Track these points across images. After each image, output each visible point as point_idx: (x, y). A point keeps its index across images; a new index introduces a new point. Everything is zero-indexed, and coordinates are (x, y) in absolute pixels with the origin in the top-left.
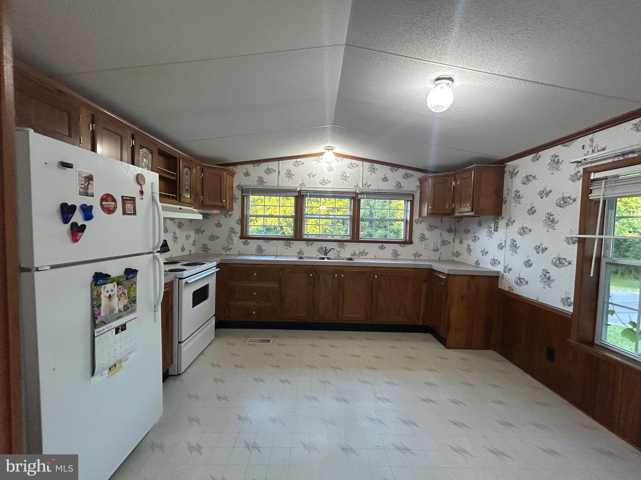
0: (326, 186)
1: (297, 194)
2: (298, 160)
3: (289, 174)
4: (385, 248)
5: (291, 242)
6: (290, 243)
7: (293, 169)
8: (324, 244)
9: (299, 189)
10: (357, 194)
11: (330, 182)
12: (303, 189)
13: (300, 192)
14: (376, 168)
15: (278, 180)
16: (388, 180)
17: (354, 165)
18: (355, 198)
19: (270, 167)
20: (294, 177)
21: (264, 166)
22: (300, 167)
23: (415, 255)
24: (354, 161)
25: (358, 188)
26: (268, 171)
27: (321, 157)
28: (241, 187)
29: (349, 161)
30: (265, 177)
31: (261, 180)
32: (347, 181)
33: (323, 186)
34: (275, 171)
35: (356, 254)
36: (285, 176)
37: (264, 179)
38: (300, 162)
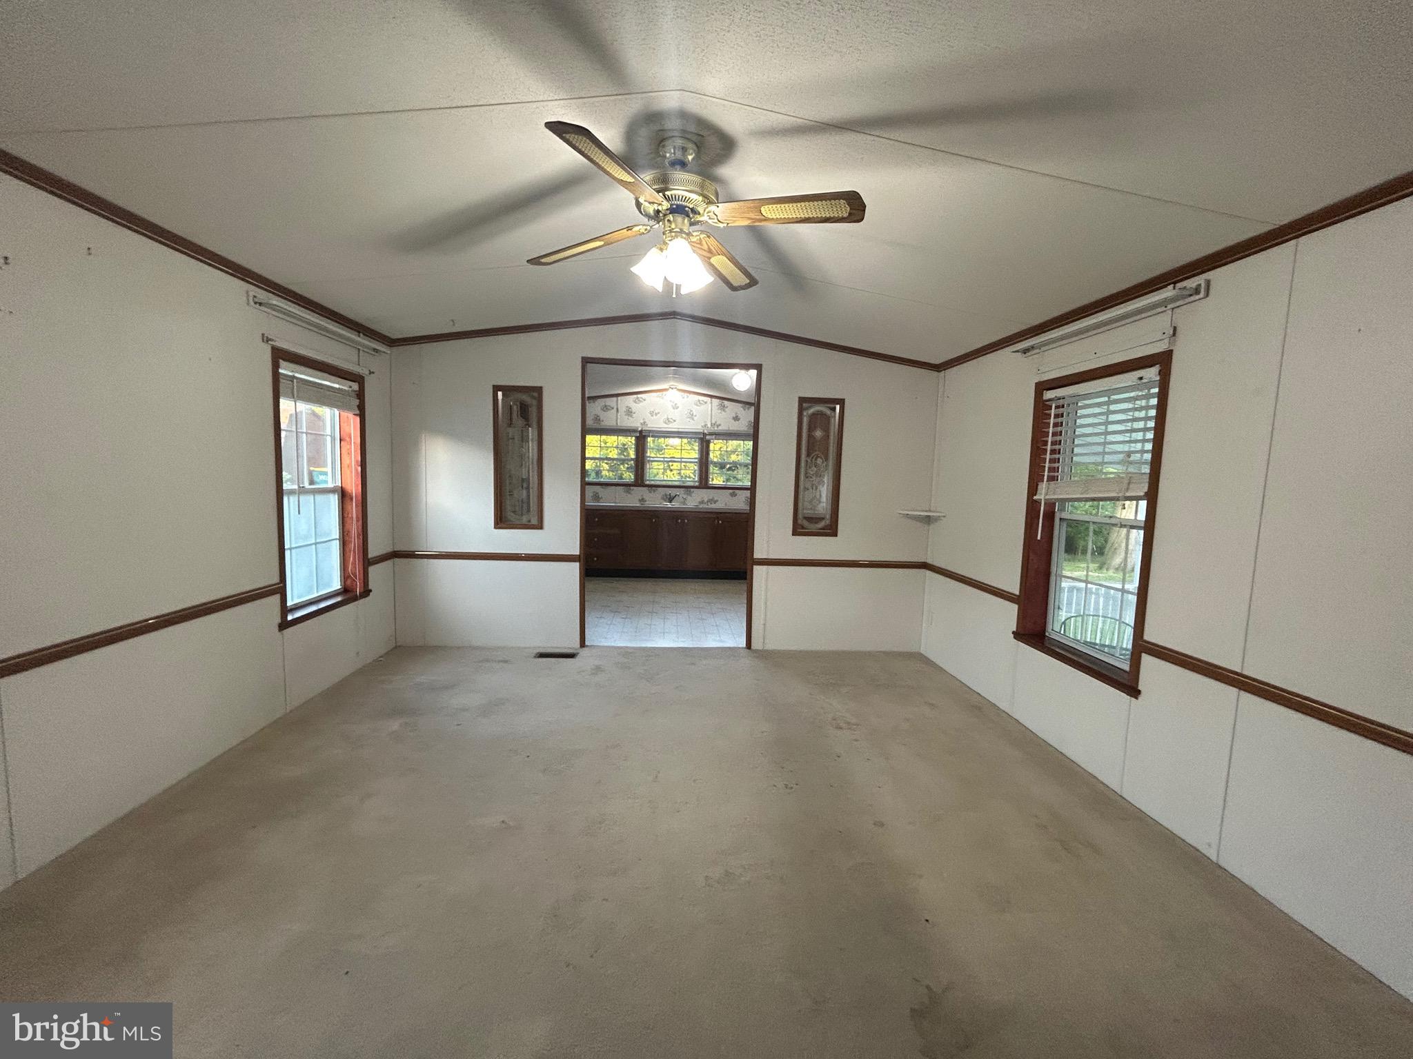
0: (670, 426)
2: (639, 396)
3: (629, 412)
4: (736, 495)
7: (634, 407)
8: (669, 491)
9: (640, 429)
10: (704, 434)
11: (675, 421)
13: (641, 432)
14: (726, 406)
16: (739, 419)
17: (702, 402)
18: (704, 441)
19: (607, 404)
20: (634, 415)
22: (641, 404)
24: (701, 398)
26: (606, 408)
27: (664, 393)
29: (697, 397)
30: (603, 415)
31: (597, 419)
32: (693, 420)
33: (666, 426)
35: (704, 502)
37: (600, 417)
38: (641, 398)
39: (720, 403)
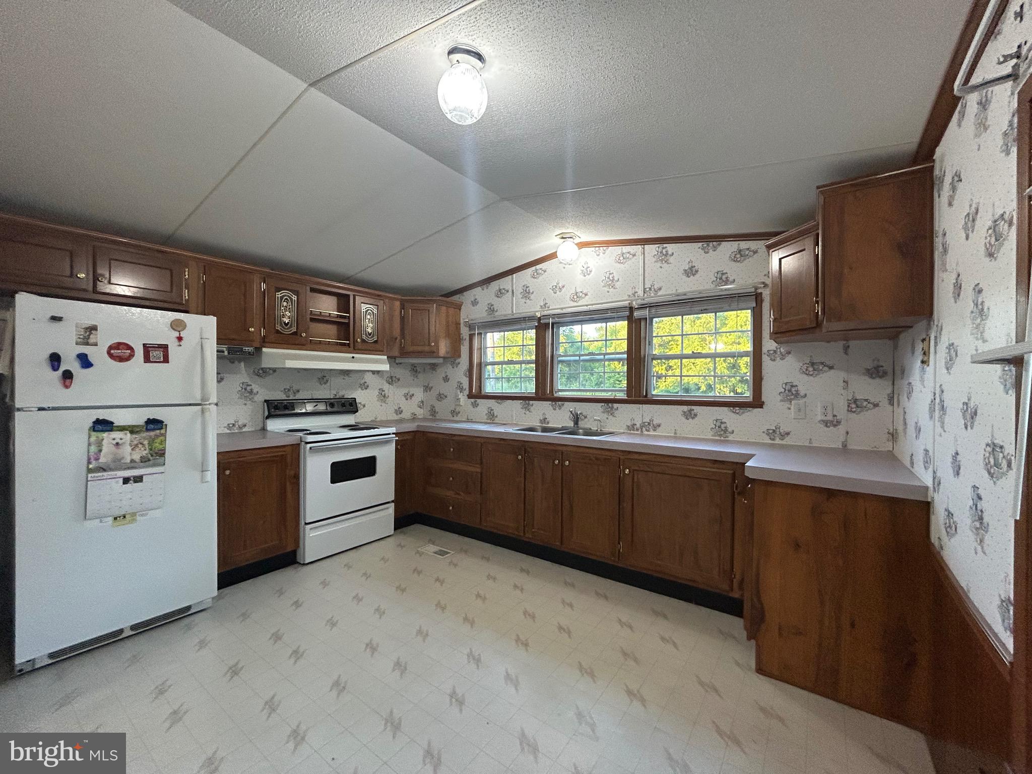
0: (578, 304)
1: (537, 324)
2: (538, 267)
3: (527, 293)
4: (696, 415)
5: (531, 402)
6: (529, 404)
7: (533, 284)
9: (538, 315)
10: (636, 309)
11: (586, 295)
13: (542, 319)
14: (670, 253)
15: (512, 305)
16: (697, 271)
17: (628, 255)
18: (635, 321)
19: (502, 287)
20: (532, 297)
21: (494, 286)
22: (541, 278)
23: (772, 433)
24: (626, 249)
26: (500, 293)
28: (468, 323)
29: (618, 250)
30: (498, 303)
33: (575, 304)
35: (635, 427)
36: (521, 296)
37: (495, 306)
38: (541, 269)
39: (661, 248)
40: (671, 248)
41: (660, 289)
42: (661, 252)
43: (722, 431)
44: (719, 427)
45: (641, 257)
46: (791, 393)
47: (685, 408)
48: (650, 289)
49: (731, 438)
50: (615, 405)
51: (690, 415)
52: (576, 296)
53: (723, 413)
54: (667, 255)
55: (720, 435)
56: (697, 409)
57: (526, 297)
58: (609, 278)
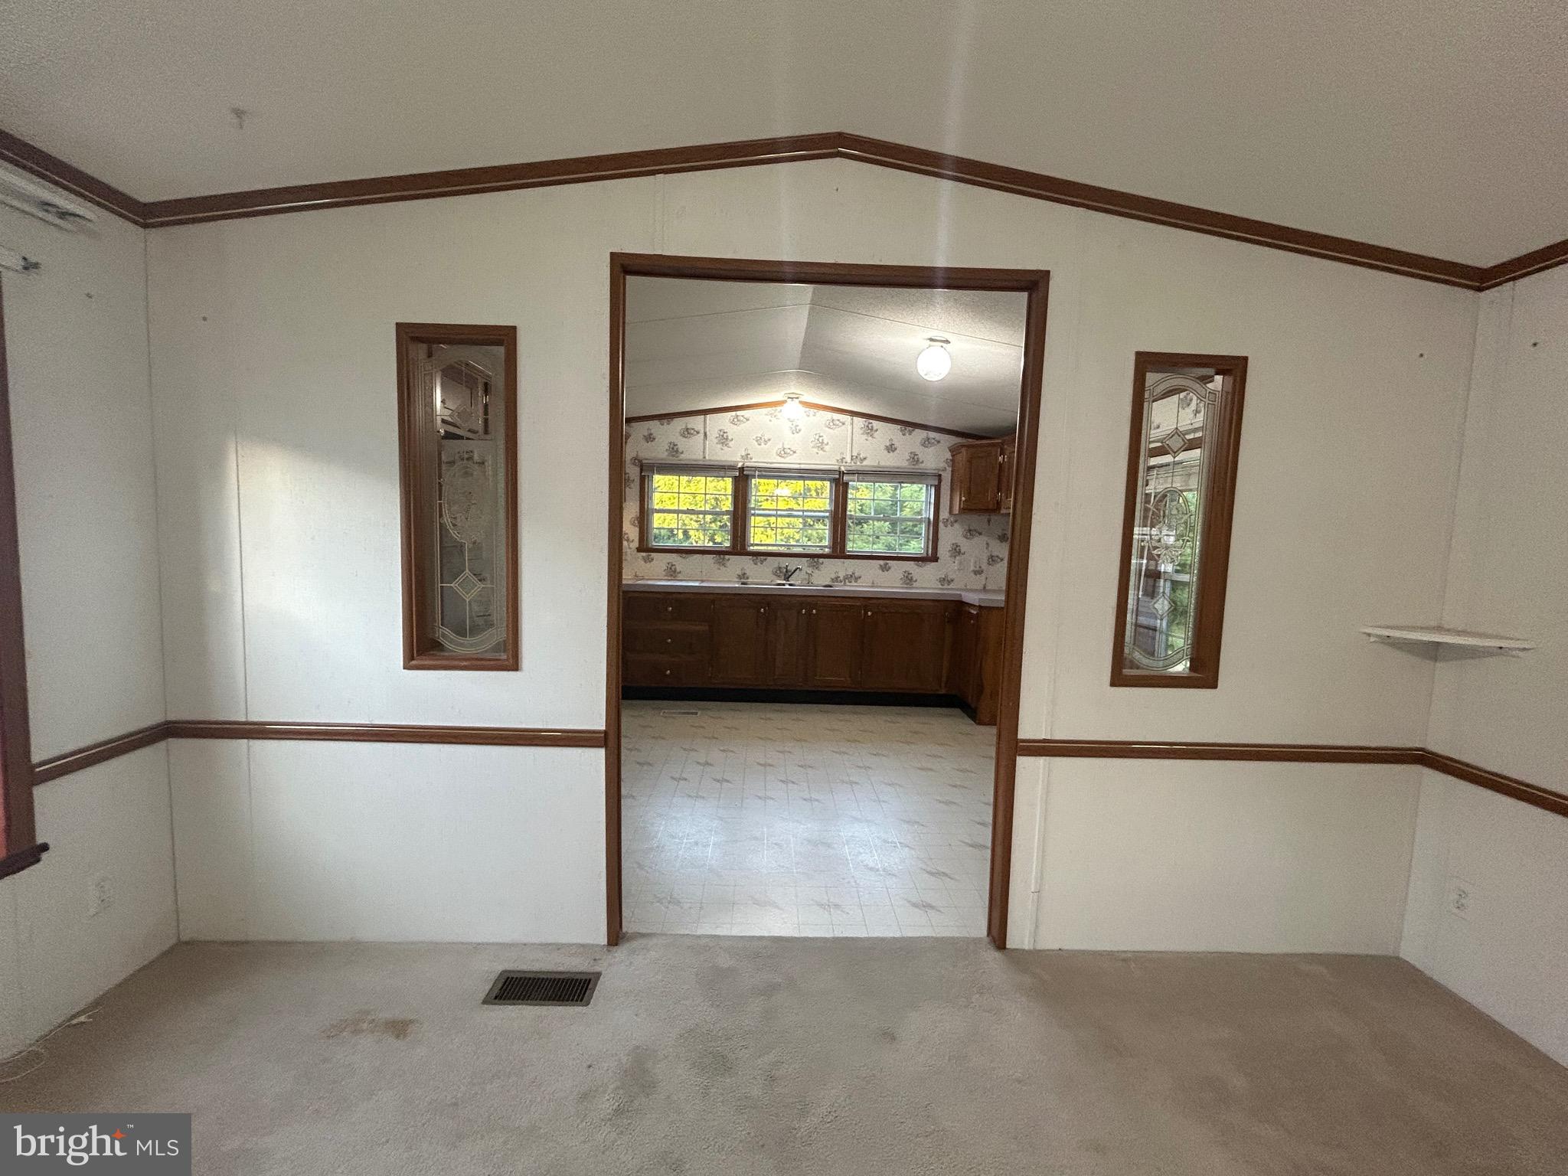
0: (787, 460)
1: (737, 474)
2: (739, 413)
3: (724, 439)
4: (890, 568)
5: (727, 557)
6: (724, 559)
7: (732, 431)
8: (785, 562)
9: (740, 465)
10: (841, 473)
11: (795, 452)
12: (747, 464)
13: (742, 469)
14: (875, 428)
15: (704, 449)
16: (896, 449)
17: (838, 422)
18: (840, 484)
19: (689, 426)
20: (731, 444)
21: (679, 424)
22: (743, 425)
23: (943, 581)
24: (837, 416)
25: (844, 464)
26: (687, 432)
27: (779, 408)
28: (640, 461)
29: (830, 415)
30: (682, 443)
31: (674, 449)
32: (824, 451)
33: (782, 460)
34: (698, 433)
35: (839, 578)
36: (716, 441)
37: (679, 446)
38: (743, 416)
39: (866, 424)
40: (876, 424)
41: (865, 459)
42: (868, 426)
43: (908, 579)
44: (907, 577)
45: (850, 427)
46: (956, 551)
47: (882, 562)
48: (857, 457)
49: (915, 585)
50: (821, 560)
51: (885, 568)
52: (783, 453)
53: (910, 566)
54: (872, 429)
55: (907, 584)
56: (890, 562)
57: (722, 443)
58: (818, 440)
